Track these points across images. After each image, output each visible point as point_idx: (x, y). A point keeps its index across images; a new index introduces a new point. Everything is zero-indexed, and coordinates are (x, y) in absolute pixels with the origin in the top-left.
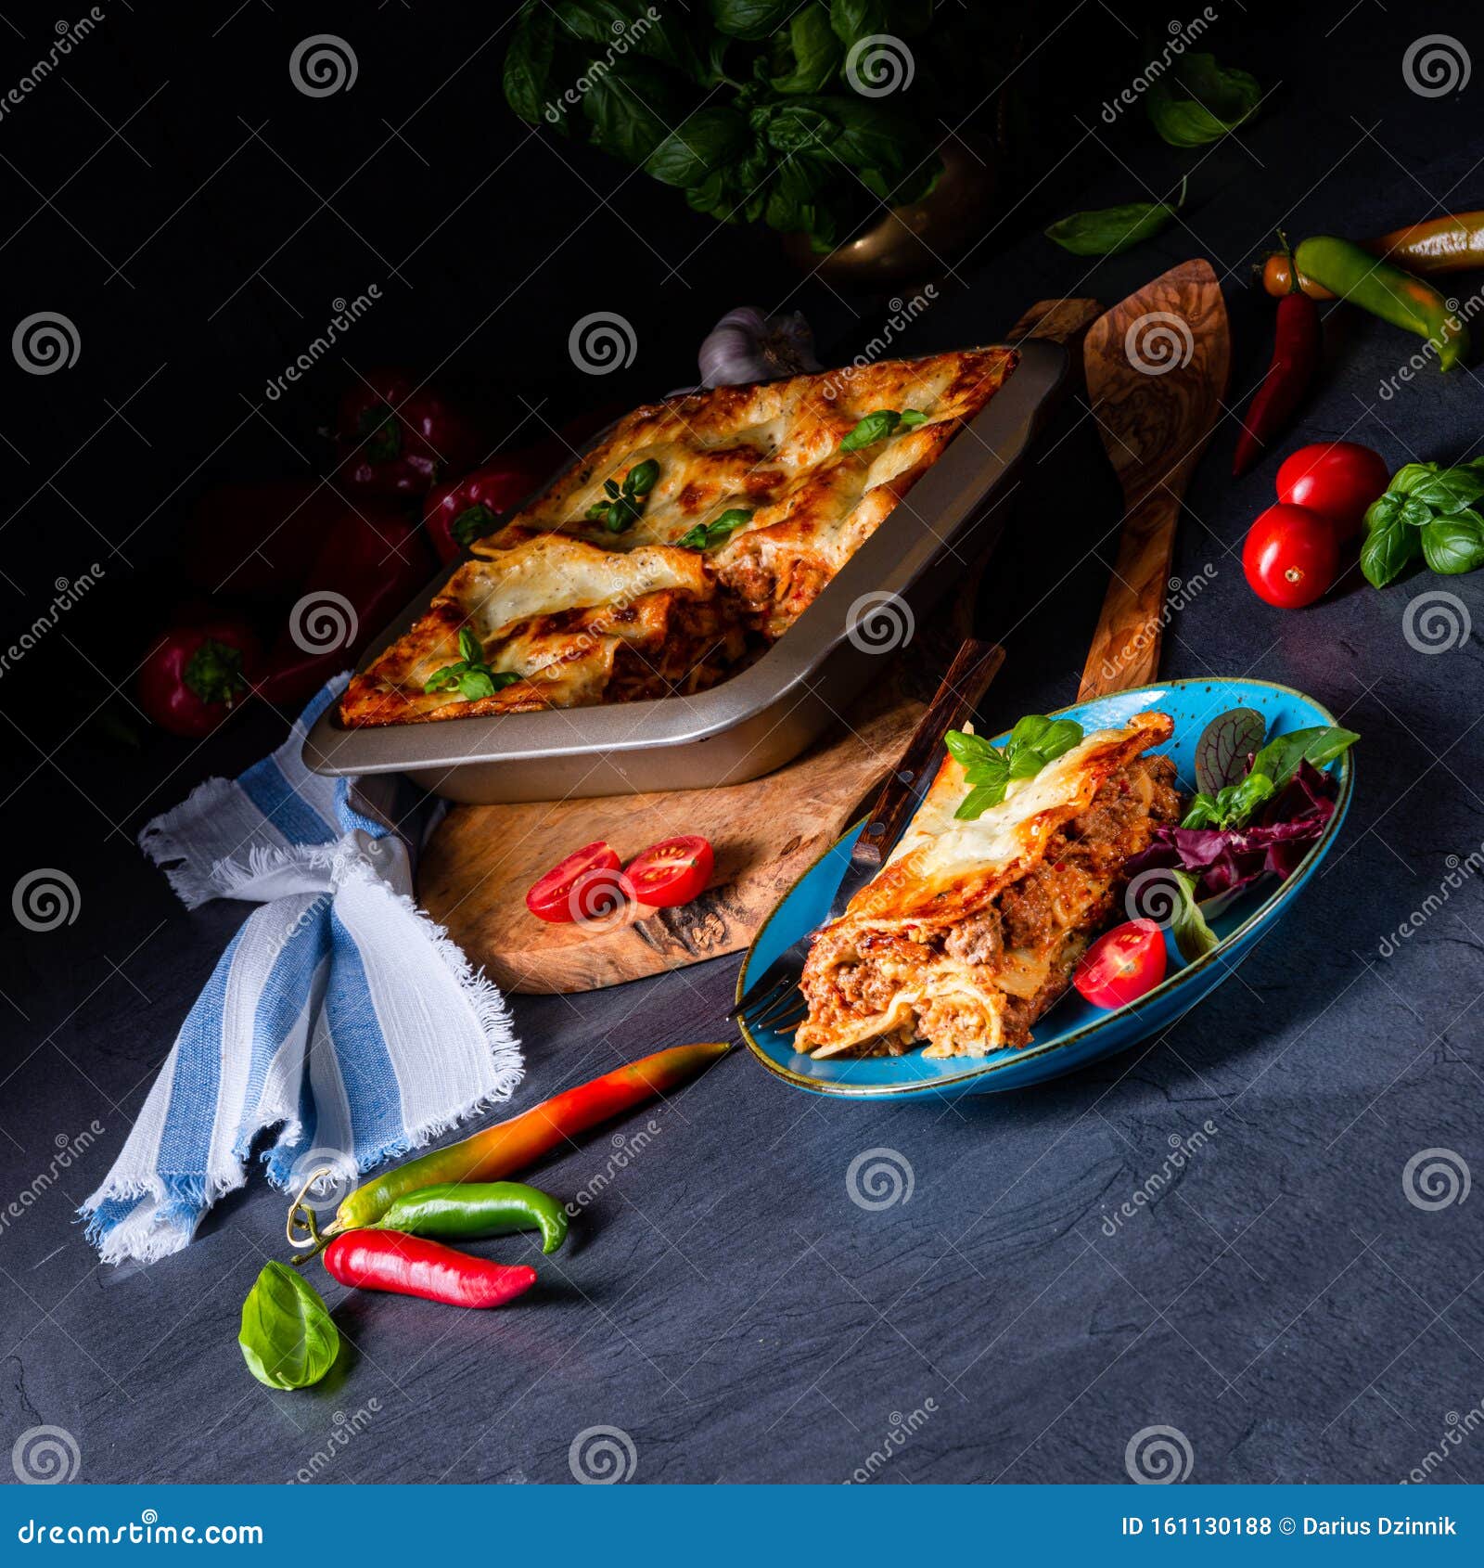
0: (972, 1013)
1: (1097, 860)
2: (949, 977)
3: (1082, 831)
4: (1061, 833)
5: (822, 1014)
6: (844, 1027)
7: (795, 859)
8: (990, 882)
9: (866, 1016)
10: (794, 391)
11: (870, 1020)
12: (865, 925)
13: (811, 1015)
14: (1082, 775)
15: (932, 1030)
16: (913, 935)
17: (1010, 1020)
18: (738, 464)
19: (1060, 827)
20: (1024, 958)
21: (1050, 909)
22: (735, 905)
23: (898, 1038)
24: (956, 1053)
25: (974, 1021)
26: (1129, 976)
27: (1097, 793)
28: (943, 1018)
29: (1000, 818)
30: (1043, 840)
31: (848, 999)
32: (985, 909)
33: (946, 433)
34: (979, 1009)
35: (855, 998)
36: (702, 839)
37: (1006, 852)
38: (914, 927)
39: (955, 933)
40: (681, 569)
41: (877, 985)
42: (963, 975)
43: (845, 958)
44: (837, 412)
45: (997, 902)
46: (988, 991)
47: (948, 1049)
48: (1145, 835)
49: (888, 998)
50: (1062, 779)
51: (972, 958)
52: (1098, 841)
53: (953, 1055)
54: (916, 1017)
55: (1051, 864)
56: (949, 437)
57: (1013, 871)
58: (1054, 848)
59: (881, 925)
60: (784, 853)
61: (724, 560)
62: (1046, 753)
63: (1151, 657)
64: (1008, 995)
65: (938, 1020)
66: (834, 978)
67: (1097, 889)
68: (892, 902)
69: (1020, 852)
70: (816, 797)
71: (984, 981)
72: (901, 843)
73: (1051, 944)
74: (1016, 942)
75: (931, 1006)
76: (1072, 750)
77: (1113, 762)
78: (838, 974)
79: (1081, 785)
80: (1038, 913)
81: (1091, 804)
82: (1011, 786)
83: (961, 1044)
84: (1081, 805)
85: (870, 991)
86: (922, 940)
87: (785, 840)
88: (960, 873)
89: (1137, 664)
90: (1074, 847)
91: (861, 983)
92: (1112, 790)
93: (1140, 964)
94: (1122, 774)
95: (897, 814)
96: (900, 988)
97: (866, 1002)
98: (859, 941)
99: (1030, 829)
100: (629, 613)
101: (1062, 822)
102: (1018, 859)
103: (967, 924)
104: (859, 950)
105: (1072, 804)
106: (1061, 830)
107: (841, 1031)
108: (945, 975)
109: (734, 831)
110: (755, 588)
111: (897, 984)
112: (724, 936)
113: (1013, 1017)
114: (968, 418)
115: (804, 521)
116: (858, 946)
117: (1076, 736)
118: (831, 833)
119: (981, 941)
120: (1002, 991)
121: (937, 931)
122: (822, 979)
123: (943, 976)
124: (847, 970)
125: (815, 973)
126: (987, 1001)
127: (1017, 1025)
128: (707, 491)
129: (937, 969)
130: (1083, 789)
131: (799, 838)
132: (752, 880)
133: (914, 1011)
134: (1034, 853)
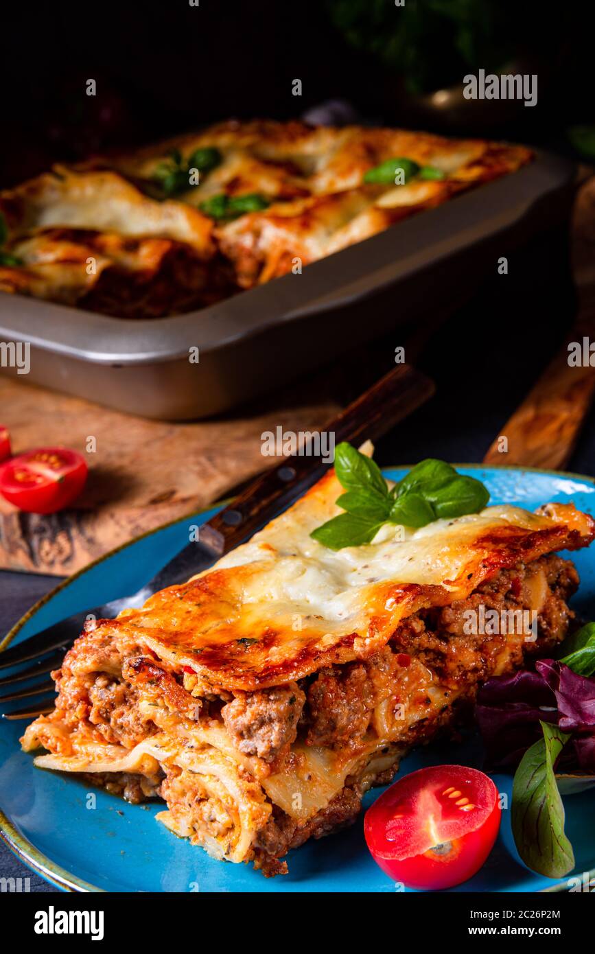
0: (222, 809)
1: (452, 666)
2: (211, 752)
3: (448, 625)
4: (421, 618)
5: (67, 715)
6: (81, 744)
7: (160, 511)
8: (307, 654)
9: (109, 743)
10: (346, 135)
11: (111, 750)
12: (144, 640)
13: (57, 711)
14: (473, 554)
15: (173, 801)
16: (188, 681)
17: (266, 839)
18: (280, 173)
19: (422, 610)
20: (315, 762)
21: (373, 711)
22: (89, 532)
23: (138, 783)
24: (192, 837)
25: (223, 818)
26: (436, 859)
27: (481, 584)
28: (189, 795)
29: (359, 564)
30: (394, 621)
31: (92, 718)
32: (286, 687)
33: (455, 188)
34: (233, 811)
35: (100, 720)
36: (82, 459)
37: (345, 615)
38: (192, 672)
39: (237, 703)
40: (194, 228)
41: (129, 718)
42: (229, 758)
43: (106, 668)
44: (373, 155)
45: (307, 683)
46: (251, 794)
47: (184, 830)
48: (518, 651)
49: (137, 738)
50: (446, 549)
51: (247, 746)
52: (461, 641)
53: (189, 839)
54: (161, 776)
55: (395, 651)
56: (454, 192)
57: (342, 651)
58: (405, 634)
59: (160, 650)
60: (155, 502)
61: (232, 233)
62: (439, 507)
64: (274, 806)
65: (184, 794)
66: (87, 685)
67: (439, 699)
68: (188, 623)
69: (361, 625)
70: (210, 459)
71: (251, 779)
72: (241, 548)
73: (357, 753)
74: (313, 739)
75: (180, 774)
76: (469, 517)
77: (514, 553)
78: (93, 682)
79: (467, 567)
80: (355, 712)
81: (471, 595)
82: (385, 530)
83: (200, 833)
84: (458, 592)
85: (120, 721)
86: (195, 693)
87: (160, 489)
88: (279, 622)
89: (552, 449)
90: (431, 642)
91: (113, 707)
92: (502, 585)
93: (458, 849)
94: (518, 570)
95: (261, 511)
96: (154, 734)
97: (112, 730)
98: (130, 654)
99: (385, 601)
100: (132, 245)
101: (427, 605)
102: (355, 635)
103: (255, 699)
104: (125, 666)
105: (448, 588)
106: (423, 614)
107: (76, 747)
108: (210, 746)
109: (125, 462)
110: (246, 265)
111: (151, 728)
112: (69, 559)
113: (271, 836)
114: (475, 184)
115: (306, 222)
116: (127, 660)
117: (478, 500)
118: (205, 499)
119: (264, 730)
120: (269, 800)
121: (216, 691)
122: (74, 681)
123: (205, 747)
124: (106, 682)
125: (69, 669)
126: (246, 807)
127: (272, 847)
128: (249, 184)
129: (200, 734)
130: (468, 573)
131: (173, 493)
132: (112, 516)
133: (160, 768)
134: (377, 636)
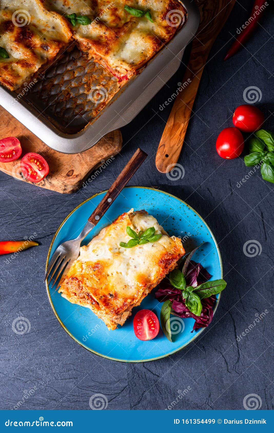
7: (70, 180)
22: (50, 181)
60: (68, 175)
63: (182, 145)
87: (69, 168)
89: (177, 146)
118: (82, 176)
131: (73, 171)
132: (56, 178)
